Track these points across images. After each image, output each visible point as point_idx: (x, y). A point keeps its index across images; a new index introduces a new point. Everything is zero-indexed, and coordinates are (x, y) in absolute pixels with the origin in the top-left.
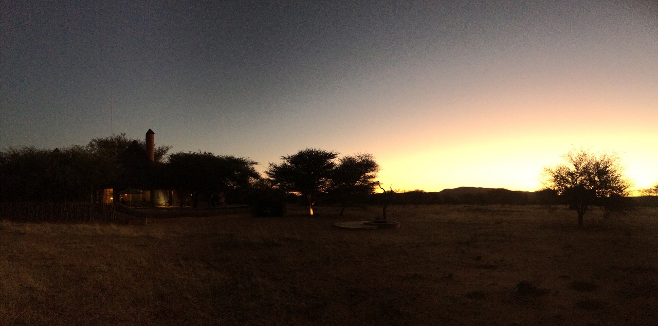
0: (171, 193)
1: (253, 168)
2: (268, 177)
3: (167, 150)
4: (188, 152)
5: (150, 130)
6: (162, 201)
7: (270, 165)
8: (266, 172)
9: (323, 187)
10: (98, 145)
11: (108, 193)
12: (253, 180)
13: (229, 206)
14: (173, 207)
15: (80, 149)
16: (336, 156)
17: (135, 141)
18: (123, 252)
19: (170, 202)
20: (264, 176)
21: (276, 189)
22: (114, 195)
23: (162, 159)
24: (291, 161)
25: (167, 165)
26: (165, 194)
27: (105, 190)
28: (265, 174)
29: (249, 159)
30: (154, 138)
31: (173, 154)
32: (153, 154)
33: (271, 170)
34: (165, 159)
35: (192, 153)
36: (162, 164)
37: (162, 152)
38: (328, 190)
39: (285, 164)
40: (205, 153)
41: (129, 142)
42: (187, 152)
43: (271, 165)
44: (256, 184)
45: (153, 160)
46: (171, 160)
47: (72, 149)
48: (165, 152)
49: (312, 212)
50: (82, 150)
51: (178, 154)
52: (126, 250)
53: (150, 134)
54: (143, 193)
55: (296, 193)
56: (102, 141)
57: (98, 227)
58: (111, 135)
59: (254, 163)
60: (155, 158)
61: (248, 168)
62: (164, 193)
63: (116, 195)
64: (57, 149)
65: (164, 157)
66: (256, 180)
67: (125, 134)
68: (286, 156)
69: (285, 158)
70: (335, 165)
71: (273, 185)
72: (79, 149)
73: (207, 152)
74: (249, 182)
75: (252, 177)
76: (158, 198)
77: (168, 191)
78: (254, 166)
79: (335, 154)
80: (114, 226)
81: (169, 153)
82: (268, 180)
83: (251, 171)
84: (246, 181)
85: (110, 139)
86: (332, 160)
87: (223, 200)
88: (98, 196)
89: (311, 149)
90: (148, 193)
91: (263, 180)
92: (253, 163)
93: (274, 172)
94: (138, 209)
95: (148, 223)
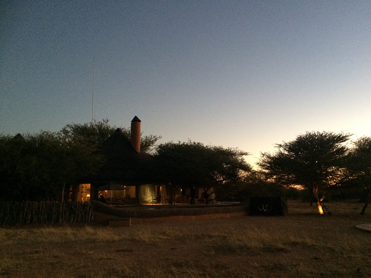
0: (159, 189)
1: (243, 159)
2: (260, 169)
3: (156, 140)
4: (178, 143)
5: (136, 117)
6: (149, 198)
7: (262, 155)
8: (258, 163)
9: (332, 179)
10: (74, 131)
11: (84, 190)
12: (243, 174)
13: (219, 203)
14: (161, 204)
15: (51, 136)
16: (348, 138)
17: (118, 129)
18: (101, 259)
19: (158, 199)
20: (256, 168)
21: (271, 183)
22: (91, 191)
23: (149, 151)
24: (289, 148)
25: (155, 157)
26: (153, 190)
27: (80, 185)
28: (257, 166)
29: (238, 149)
30: (140, 126)
31: (161, 145)
32: (140, 144)
33: (264, 161)
34: (153, 150)
35: (182, 143)
36: (149, 156)
37: (148, 143)
38: (341, 182)
39: (281, 153)
40: (194, 143)
41: (112, 130)
42: (176, 142)
43: (264, 155)
44: (247, 179)
45: (139, 150)
46: (159, 152)
47: (40, 136)
48: (153, 142)
49: (321, 211)
50: (53, 137)
51: (167, 145)
52: (105, 257)
53: (136, 122)
54: (126, 189)
55: (298, 187)
56: (79, 127)
57: (69, 231)
58: (91, 121)
59: (244, 154)
60: (141, 149)
61: (236, 160)
62: (150, 189)
63: (94, 192)
64: (19, 135)
65: (151, 148)
66: (247, 173)
67: (107, 121)
68: (282, 143)
69: (281, 146)
70: (347, 149)
71: (267, 178)
72: (49, 136)
73: (196, 142)
74: (238, 176)
75: (242, 169)
76: (145, 194)
77: (156, 186)
78: (244, 157)
79: (346, 136)
80: (89, 229)
81: (158, 143)
82: (261, 173)
83: (241, 163)
84: (235, 175)
85: (89, 125)
86: (343, 144)
87: (213, 196)
88: (71, 193)
89: (312, 133)
90: (133, 189)
91: (254, 173)
92: (242, 154)
93: (269, 163)
94: (120, 207)
95: (132, 224)
